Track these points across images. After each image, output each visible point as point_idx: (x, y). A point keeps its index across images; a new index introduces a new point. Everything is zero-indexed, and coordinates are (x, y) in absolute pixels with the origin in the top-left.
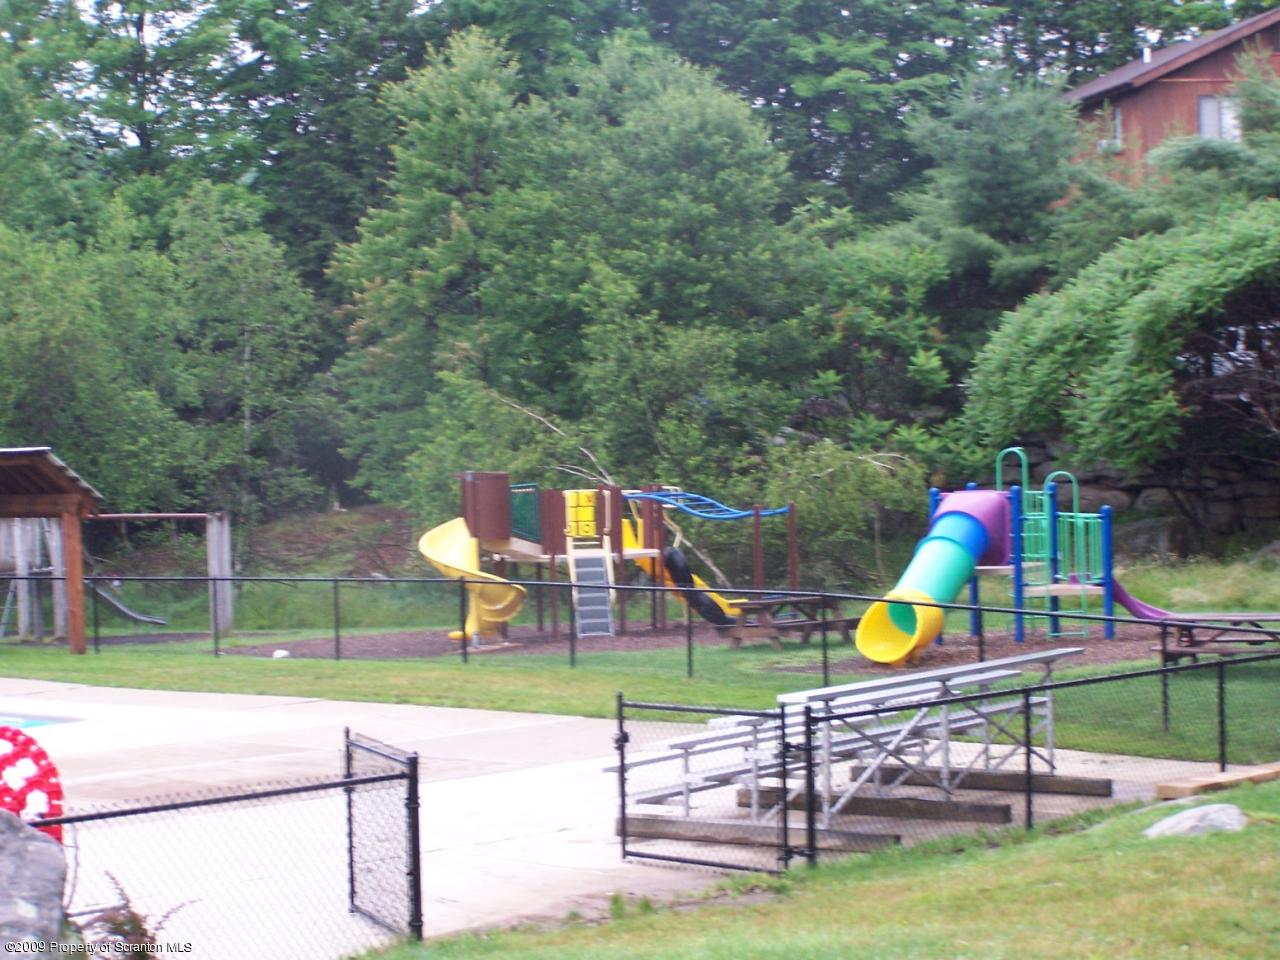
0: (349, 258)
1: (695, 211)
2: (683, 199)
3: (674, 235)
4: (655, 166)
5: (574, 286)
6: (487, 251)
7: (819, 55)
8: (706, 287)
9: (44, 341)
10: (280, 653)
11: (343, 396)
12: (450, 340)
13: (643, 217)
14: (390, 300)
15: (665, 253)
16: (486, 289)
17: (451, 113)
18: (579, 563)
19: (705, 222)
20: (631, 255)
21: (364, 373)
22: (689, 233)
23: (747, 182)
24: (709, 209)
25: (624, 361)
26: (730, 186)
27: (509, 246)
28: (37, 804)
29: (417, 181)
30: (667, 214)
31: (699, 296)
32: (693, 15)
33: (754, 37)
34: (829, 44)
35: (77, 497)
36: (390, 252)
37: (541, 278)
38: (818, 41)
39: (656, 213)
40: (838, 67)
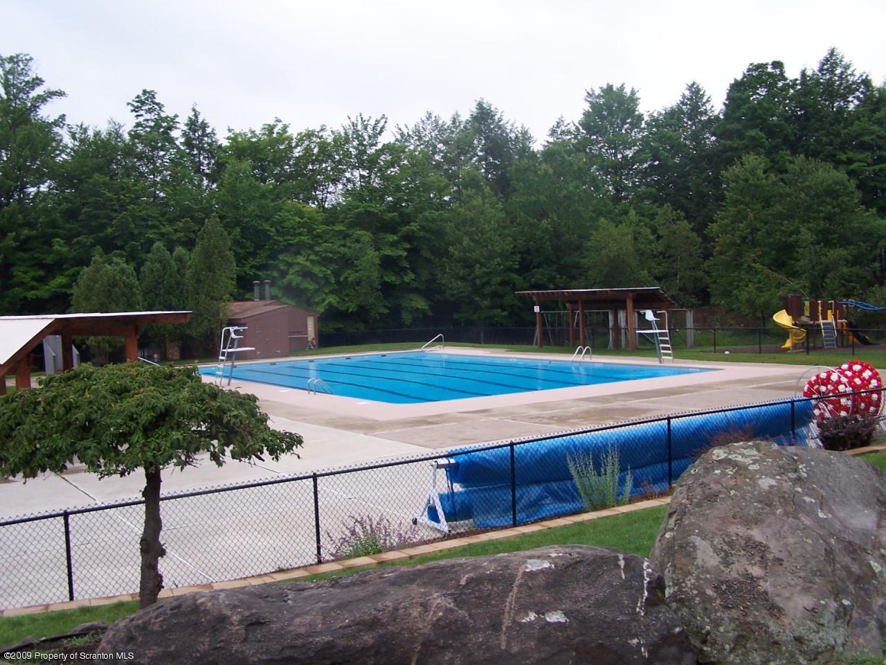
0: (714, 228)
1: (832, 211)
2: (829, 207)
3: (824, 219)
4: (817, 196)
5: (790, 235)
6: (758, 225)
7: (848, 158)
8: (837, 235)
9: (618, 256)
10: (727, 352)
11: (708, 273)
12: (747, 254)
13: (814, 213)
14: (728, 241)
15: (822, 224)
16: (759, 236)
17: (746, 180)
18: (824, 324)
19: (835, 214)
20: (811, 225)
21: (715, 265)
22: (829, 218)
23: (849, 201)
24: (837, 210)
25: (811, 260)
26: (843, 202)
27: (766, 223)
28: (874, 383)
29: (735, 203)
30: (822, 212)
31: (833, 239)
32: (803, 146)
33: (825, 152)
34: (851, 154)
35: (667, 303)
36: (727, 225)
37: (777, 233)
38: (846, 154)
39: (819, 212)
40: (855, 162)
